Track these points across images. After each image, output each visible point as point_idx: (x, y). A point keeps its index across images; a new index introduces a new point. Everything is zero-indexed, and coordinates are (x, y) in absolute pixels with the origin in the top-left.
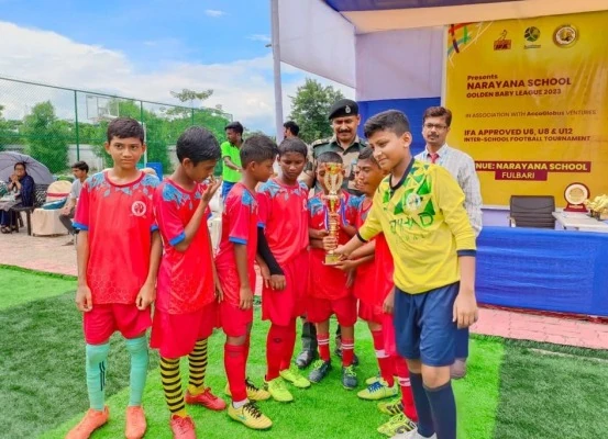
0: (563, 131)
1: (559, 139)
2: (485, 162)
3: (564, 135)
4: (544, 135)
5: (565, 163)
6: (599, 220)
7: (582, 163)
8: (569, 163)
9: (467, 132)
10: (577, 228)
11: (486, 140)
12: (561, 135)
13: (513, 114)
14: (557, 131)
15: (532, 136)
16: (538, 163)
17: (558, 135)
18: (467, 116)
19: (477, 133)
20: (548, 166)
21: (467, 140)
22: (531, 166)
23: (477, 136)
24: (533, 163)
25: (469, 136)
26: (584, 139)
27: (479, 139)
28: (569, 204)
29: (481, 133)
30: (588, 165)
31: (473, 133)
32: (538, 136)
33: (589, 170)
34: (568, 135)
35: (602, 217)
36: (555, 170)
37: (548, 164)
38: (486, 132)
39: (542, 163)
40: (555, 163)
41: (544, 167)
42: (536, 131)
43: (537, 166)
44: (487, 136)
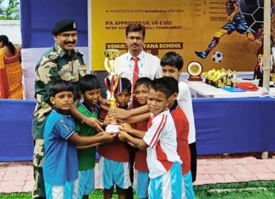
0: (167, 23)
1: (164, 28)
2: (120, 44)
3: (167, 25)
4: (155, 25)
5: (168, 43)
6: (218, 87)
7: (178, 43)
8: (171, 43)
9: (107, 23)
10: (212, 96)
11: (120, 28)
12: (165, 26)
13: (136, 11)
14: (163, 23)
15: (148, 26)
16: (152, 44)
17: (163, 25)
18: (107, 11)
19: (114, 23)
20: (159, 46)
21: (107, 28)
22: (148, 46)
23: (114, 25)
24: (150, 44)
25: (109, 26)
26: (178, 28)
27: (115, 28)
28: (191, 75)
29: (116, 23)
30: (181, 44)
31: (111, 23)
32: (152, 26)
33: (182, 48)
34: (169, 26)
35: (219, 86)
36: (163, 48)
37: (158, 44)
38: (120, 23)
39: (155, 44)
40: (163, 43)
41: (156, 46)
42: (150, 23)
43: (152, 46)
44: (121, 25)
